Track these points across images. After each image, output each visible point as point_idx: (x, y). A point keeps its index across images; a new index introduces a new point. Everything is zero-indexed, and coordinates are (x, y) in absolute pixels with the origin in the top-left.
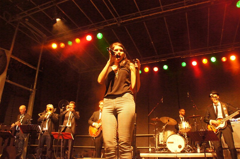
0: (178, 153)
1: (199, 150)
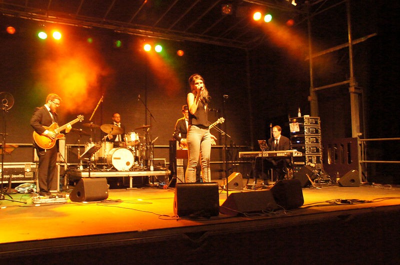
0: (126, 171)
1: (152, 168)
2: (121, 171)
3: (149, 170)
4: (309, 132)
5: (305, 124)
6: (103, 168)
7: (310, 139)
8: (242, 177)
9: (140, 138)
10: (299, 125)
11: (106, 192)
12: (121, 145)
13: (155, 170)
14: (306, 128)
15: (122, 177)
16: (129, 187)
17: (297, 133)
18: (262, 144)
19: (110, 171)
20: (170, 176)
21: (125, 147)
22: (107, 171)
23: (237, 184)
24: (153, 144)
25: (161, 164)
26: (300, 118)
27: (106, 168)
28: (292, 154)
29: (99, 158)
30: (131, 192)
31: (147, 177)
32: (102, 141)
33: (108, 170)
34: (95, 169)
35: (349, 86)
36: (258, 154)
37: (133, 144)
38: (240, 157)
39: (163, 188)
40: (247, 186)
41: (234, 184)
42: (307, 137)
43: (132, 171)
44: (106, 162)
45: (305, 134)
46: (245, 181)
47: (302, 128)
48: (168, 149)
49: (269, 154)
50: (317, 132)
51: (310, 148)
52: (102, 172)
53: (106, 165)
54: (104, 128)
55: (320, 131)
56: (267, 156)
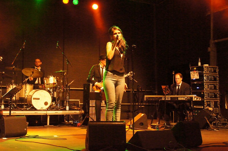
1: (67, 108)
2: (39, 110)
3: (65, 110)
4: (208, 79)
5: (204, 73)
6: (23, 107)
7: (208, 85)
8: (146, 118)
9: (57, 81)
10: (199, 73)
11: (25, 129)
12: (40, 87)
13: (70, 109)
14: (205, 76)
15: (40, 116)
16: (46, 124)
17: (196, 80)
18: (165, 88)
19: (29, 110)
20: (83, 115)
21: (44, 89)
22: (26, 110)
23: (142, 124)
24: (69, 87)
25: (76, 104)
26: (200, 67)
27: (26, 108)
28: (192, 98)
29: (20, 98)
30: (48, 129)
31: (63, 115)
32: (23, 84)
33: (28, 109)
34: (15, 108)
36: (161, 98)
37: (50, 87)
38: (145, 100)
39: (76, 126)
40: (151, 125)
41: (140, 124)
42: (206, 84)
43: (50, 110)
44: (26, 102)
45: (205, 81)
46: (149, 121)
47: (201, 76)
48: (83, 92)
50: (215, 79)
51: (208, 94)
52: (23, 110)
53: (26, 105)
54: (26, 72)
55: (218, 79)
56: (170, 99)
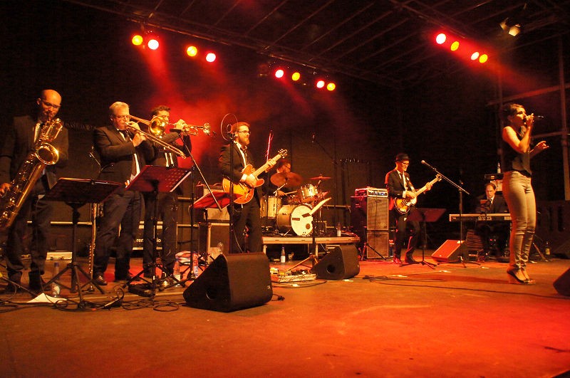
2: (301, 237)
3: (336, 235)
9: (318, 192)
13: (342, 235)
21: (303, 204)
26: (500, 175)
33: (282, 235)
35: (561, 139)
36: (477, 217)
37: (309, 201)
38: (450, 220)
49: (492, 217)
56: (491, 219)
